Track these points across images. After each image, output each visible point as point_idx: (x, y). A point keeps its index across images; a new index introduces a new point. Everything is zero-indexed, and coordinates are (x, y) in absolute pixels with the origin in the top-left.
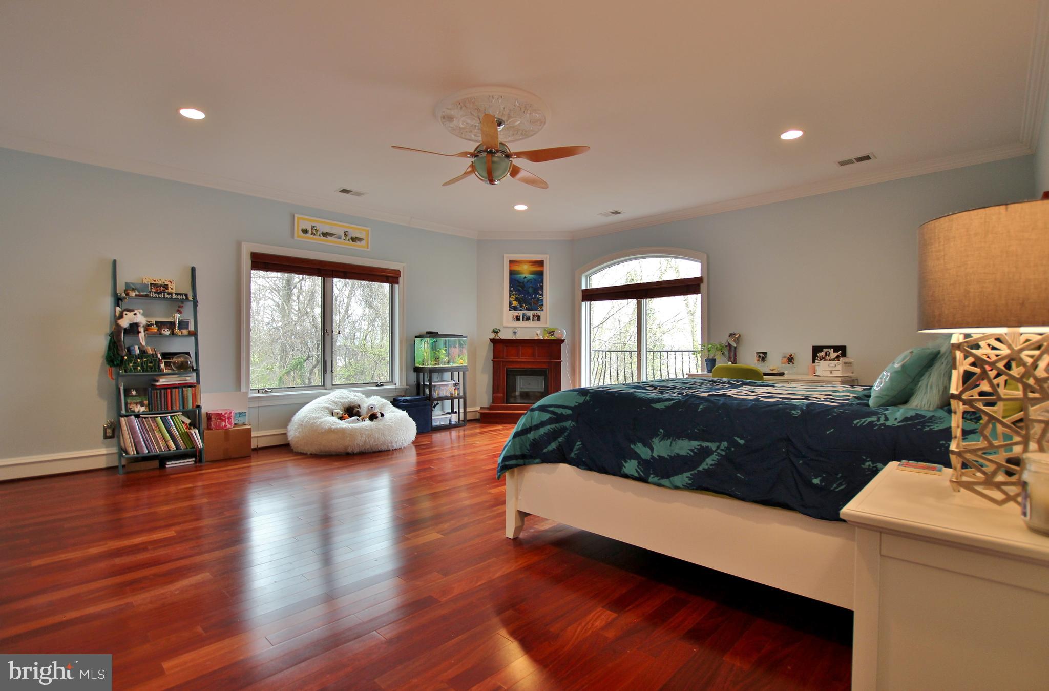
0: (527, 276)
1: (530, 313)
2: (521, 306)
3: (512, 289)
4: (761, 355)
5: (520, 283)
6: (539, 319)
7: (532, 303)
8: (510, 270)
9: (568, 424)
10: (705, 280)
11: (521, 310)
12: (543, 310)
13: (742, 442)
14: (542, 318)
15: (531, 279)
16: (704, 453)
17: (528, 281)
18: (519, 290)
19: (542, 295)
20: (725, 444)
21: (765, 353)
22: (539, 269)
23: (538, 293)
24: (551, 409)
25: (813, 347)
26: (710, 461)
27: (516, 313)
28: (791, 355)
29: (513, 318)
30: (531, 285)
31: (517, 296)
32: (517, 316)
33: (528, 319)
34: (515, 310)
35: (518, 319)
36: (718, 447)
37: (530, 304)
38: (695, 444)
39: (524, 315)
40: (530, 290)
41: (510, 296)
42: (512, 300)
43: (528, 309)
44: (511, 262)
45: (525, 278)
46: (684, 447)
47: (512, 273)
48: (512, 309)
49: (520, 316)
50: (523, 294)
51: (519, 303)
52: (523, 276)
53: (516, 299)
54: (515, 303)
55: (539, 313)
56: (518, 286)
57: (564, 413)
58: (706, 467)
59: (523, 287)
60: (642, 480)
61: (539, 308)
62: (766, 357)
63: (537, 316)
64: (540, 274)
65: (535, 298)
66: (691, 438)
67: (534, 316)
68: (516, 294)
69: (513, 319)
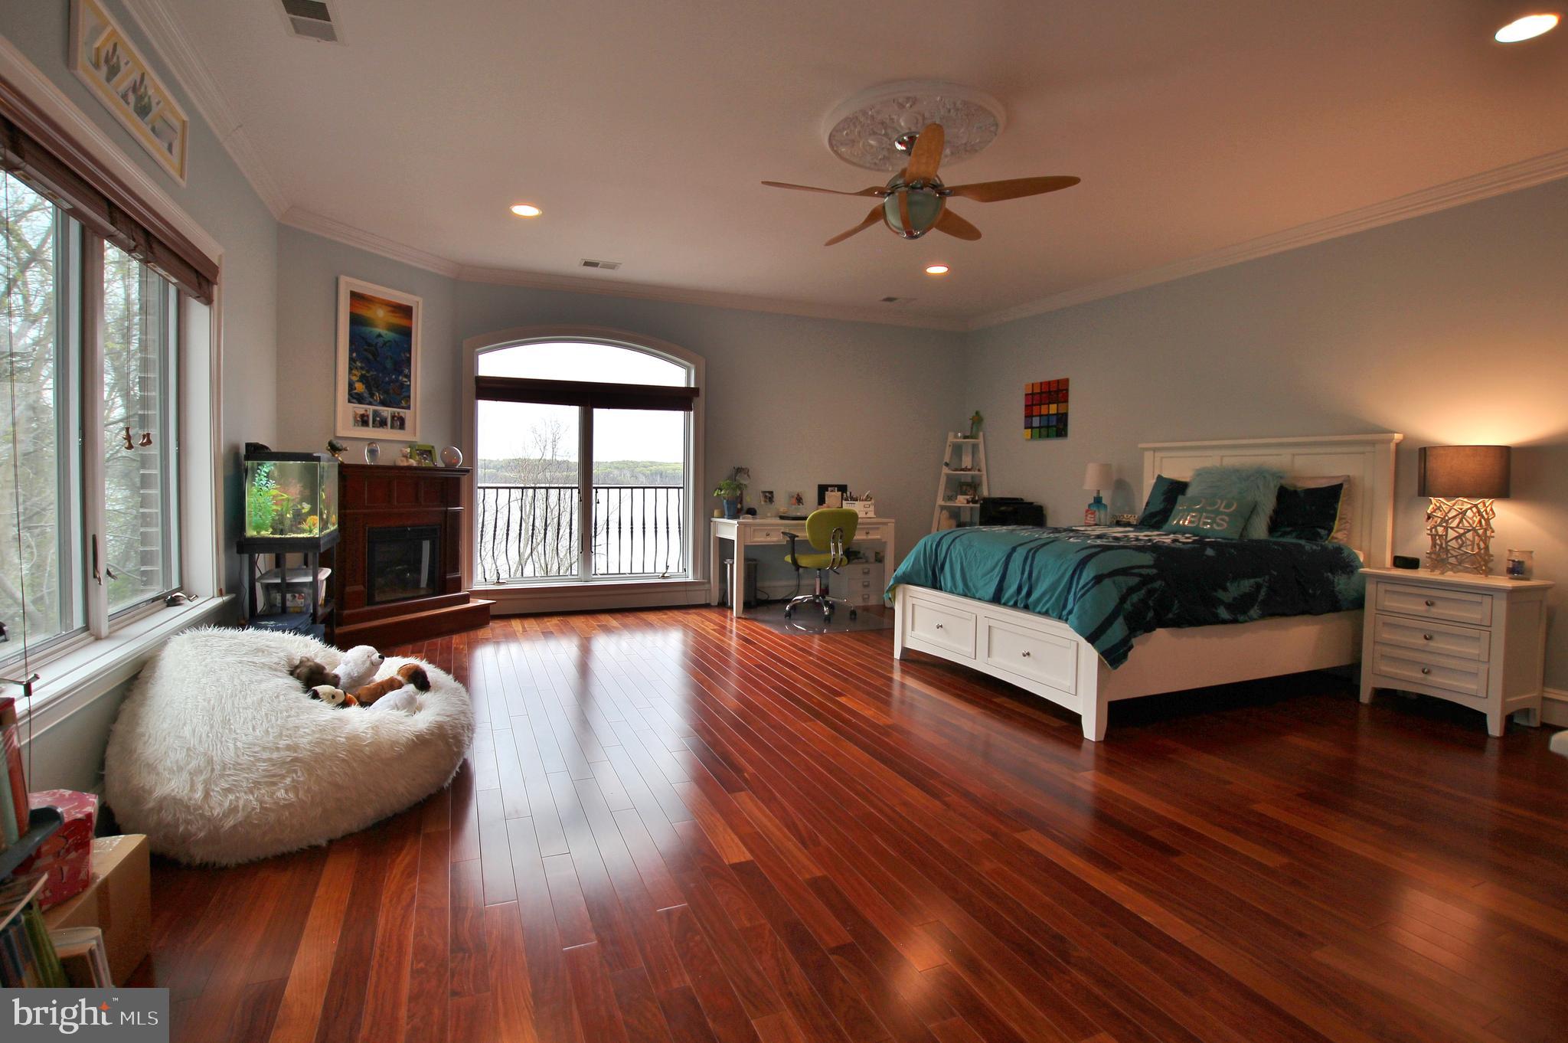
0: (383, 332)
1: (387, 412)
2: (372, 395)
3: (354, 355)
4: (767, 494)
5: (369, 345)
6: (402, 426)
7: (391, 391)
8: (351, 313)
9: (1158, 584)
10: (702, 392)
11: (370, 404)
12: (408, 408)
13: (1275, 573)
14: (408, 423)
15: (389, 341)
16: (1258, 587)
17: (385, 344)
18: (368, 359)
19: (408, 377)
20: (1267, 577)
21: (771, 493)
22: (403, 322)
23: (401, 373)
24: (1136, 571)
25: (819, 485)
26: (1263, 592)
27: (361, 408)
28: (798, 495)
29: (355, 418)
30: (389, 354)
31: (364, 372)
32: (362, 416)
33: (383, 423)
34: (360, 402)
35: (363, 421)
36: (1264, 580)
37: (386, 392)
38: (1252, 581)
39: (376, 413)
40: (389, 364)
41: (351, 369)
42: (355, 379)
43: (383, 403)
44: (355, 296)
45: (380, 336)
46: (1247, 585)
47: (356, 321)
48: (354, 398)
49: (368, 416)
50: (376, 370)
51: (368, 387)
52: (378, 330)
53: (363, 379)
54: (360, 387)
55: (402, 412)
56: (366, 350)
57: (1150, 573)
58: (1262, 598)
59: (375, 355)
60: (1235, 621)
61: (403, 404)
62: (773, 496)
63: (398, 418)
64: (406, 333)
65: (397, 380)
66: (1249, 577)
67: (393, 417)
68: (362, 368)
69: (356, 421)
